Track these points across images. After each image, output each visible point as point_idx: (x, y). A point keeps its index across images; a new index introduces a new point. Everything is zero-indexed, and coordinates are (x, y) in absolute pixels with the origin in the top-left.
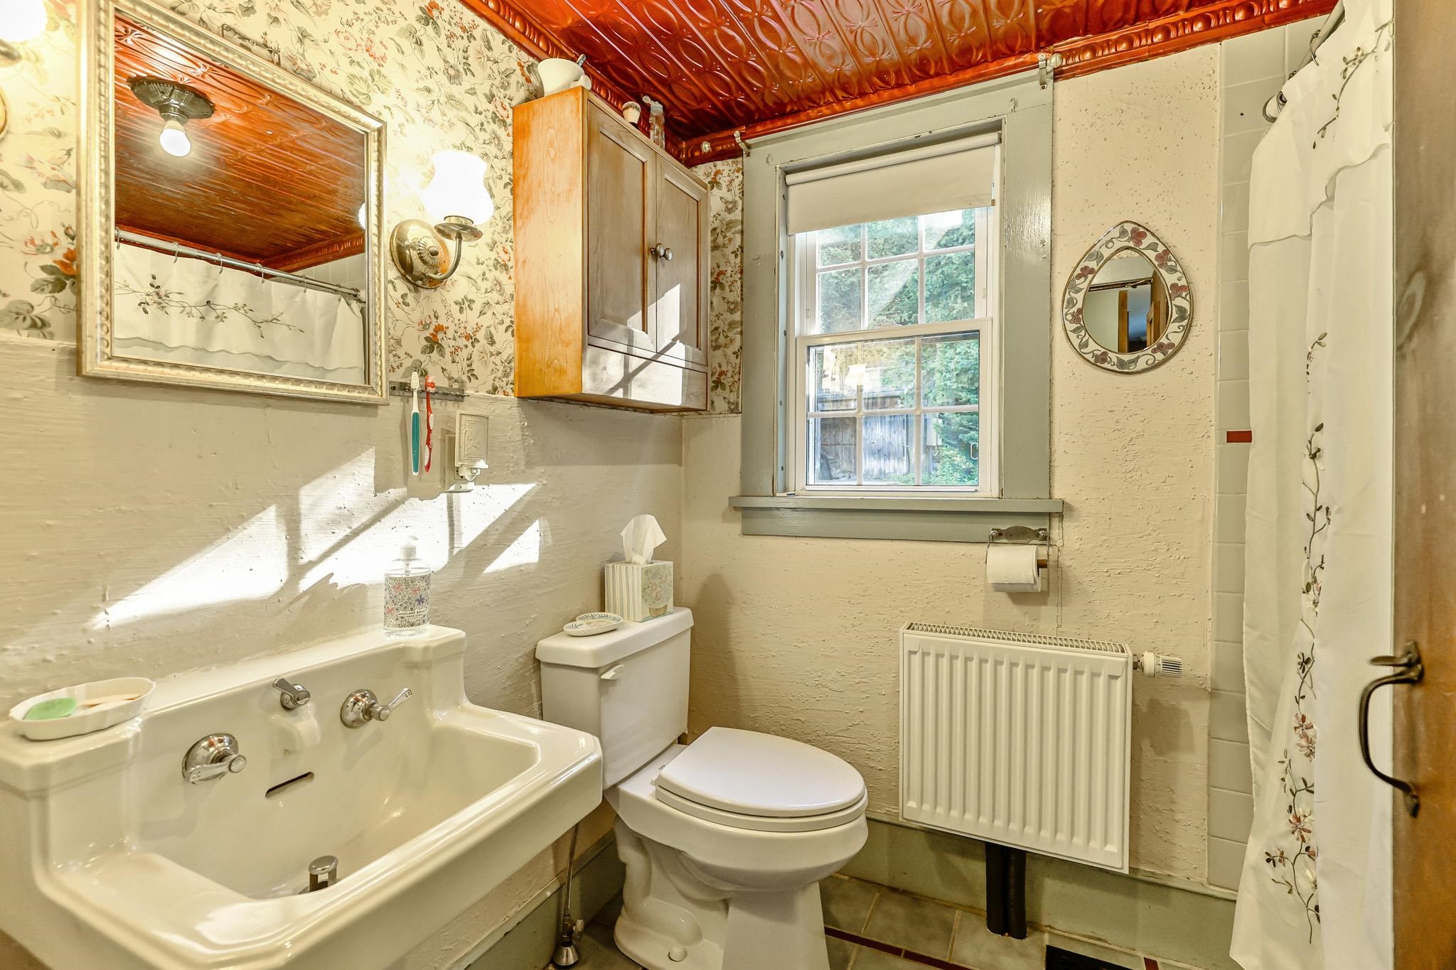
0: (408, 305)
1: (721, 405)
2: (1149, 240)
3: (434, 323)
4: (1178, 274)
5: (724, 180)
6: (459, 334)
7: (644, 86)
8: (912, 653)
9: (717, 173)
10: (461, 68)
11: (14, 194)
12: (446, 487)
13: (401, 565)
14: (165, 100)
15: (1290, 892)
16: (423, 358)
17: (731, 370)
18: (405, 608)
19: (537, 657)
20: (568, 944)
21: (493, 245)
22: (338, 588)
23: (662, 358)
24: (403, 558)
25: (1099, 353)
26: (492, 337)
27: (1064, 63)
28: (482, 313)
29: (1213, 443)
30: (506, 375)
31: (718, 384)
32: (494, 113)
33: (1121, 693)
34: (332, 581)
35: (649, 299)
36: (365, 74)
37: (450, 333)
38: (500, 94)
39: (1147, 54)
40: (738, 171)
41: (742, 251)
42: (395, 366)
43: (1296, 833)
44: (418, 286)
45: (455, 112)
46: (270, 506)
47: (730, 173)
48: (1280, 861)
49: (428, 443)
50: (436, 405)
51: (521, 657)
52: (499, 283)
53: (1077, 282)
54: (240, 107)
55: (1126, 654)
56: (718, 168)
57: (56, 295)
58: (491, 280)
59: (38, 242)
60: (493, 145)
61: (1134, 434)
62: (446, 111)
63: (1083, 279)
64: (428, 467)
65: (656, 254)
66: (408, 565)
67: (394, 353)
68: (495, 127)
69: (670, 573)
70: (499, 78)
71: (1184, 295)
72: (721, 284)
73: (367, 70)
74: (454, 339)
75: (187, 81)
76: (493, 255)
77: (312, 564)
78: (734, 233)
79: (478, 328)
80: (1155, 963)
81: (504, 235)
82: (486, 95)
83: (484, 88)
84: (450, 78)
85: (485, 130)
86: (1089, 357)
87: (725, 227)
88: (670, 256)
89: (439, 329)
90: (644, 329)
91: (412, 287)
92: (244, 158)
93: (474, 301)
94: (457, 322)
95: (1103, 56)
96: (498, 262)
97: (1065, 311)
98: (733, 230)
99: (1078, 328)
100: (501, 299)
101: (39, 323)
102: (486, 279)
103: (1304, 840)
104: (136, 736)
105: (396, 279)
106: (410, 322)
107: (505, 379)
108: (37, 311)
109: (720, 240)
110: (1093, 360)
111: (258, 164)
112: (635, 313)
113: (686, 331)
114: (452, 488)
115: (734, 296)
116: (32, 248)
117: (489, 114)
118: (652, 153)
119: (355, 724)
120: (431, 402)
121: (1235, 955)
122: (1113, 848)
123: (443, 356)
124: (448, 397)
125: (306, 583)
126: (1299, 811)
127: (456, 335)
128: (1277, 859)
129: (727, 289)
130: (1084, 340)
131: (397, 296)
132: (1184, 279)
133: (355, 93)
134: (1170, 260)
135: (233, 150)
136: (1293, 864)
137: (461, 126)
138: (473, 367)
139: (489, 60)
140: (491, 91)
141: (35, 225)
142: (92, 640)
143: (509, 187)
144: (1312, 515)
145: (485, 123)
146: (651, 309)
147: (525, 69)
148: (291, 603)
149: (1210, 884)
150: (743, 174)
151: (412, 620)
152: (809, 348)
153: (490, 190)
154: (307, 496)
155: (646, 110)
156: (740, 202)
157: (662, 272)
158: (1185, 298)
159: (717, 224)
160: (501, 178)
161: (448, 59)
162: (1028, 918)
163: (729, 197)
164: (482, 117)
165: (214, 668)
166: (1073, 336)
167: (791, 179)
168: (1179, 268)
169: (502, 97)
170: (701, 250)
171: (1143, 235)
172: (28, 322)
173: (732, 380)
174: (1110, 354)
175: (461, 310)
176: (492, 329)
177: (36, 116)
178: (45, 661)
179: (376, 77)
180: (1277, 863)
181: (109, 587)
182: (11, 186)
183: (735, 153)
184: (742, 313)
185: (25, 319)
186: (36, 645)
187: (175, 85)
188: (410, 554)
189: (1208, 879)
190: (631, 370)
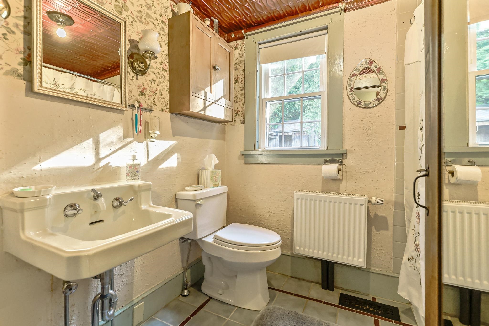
0: (134, 80)
1: (238, 121)
2: (374, 64)
3: (143, 87)
4: (383, 75)
5: (239, 47)
6: (151, 91)
7: (212, 14)
8: (298, 199)
9: (237, 44)
10: (151, 5)
11: (13, 35)
12: (146, 139)
13: (132, 160)
14: (58, 19)
15: (415, 269)
16: (139, 97)
17: (241, 110)
18: (133, 174)
19: (176, 197)
20: (186, 289)
21: (161, 63)
22: (112, 167)
23: (217, 103)
24: (132, 158)
25: (359, 101)
26: (161, 93)
27: (348, 6)
28: (158, 85)
29: (395, 130)
30: (166, 106)
31: (237, 114)
32: (162, 20)
33: (364, 210)
34: (110, 164)
35: (213, 83)
36: (120, 5)
37: (148, 90)
38: (164, 14)
39: (374, 3)
40: (244, 44)
41: (245, 70)
42: (130, 99)
43: (416, 250)
44: (137, 74)
45: (149, 19)
46: (90, 138)
47: (241, 44)
48: (412, 260)
49: (140, 124)
50: (143, 113)
51: (171, 196)
52: (164, 76)
53: (352, 78)
54: (82, 21)
55: (366, 197)
56: (237, 43)
57: (25, 67)
58: (161, 74)
59: (19, 50)
60: (162, 31)
61: (369, 128)
62: (147, 19)
63: (353, 77)
64: (140, 132)
65: (215, 68)
66: (134, 161)
67: (130, 95)
68: (163, 25)
69: (220, 173)
70: (164, 9)
71: (385, 82)
72: (238, 81)
73: (121, 3)
74: (149, 92)
75: (64, 12)
76: (162, 66)
77: (103, 158)
78: (242, 64)
79: (157, 90)
80: (375, 298)
81: (165, 60)
82: (159, 14)
83: (159, 12)
84: (148, 8)
85: (159, 26)
86: (356, 103)
87: (239, 62)
88: (220, 69)
89: (144, 89)
90: (211, 92)
91: (135, 74)
92: (83, 40)
93: (155, 81)
94: (150, 87)
95: (360, 4)
96: (163, 69)
97: (348, 88)
98: (242, 63)
99: (352, 93)
100: (164, 81)
101: (20, 75)
102: (160, 74)
103: (418, 252)
104: (50, 198)
105: (130, 71)
106: (134, 85)
107: (166, 107)
108: (19, 71)
109: (238, 67)
110: (356, 104)
111: (88, 42)
112: (208, 87)
113: (226, 95)
114: (148, 140)
115: (242, 85)
116: (18, 52)
117: (161, 21)
118: (214, 35)
119: (117, 207)
120: (141, 112)
121: (399, 293)
122: (361, 260)
123: (145, 97)
124: (147, 110)
125: (102, 163)
126: (417, 243)
127: (150, 91)
128: (411, 259)
129: (240, 83)
130: (354, 97)
131: (131, 77)
132: (385, 77)
133: (117, 11)
134: (381, 71)
135: (80, 37)
136: (415, 260)
137: (151, 23)
138: (155, 102)
139: (160, 3)
140: (161, 13)
141: (19, 45)
142: (37, 173)
143: (167, 45)
144: (421, 148)
145: (159, 23)
146: (213, 86)
147: (172, 7)
148: (97, 170)
149: (393, 273)
150: (245, 44)
151: (135, 178)
152: (267, 102)
153: (161, 45)
154: (102, 136)
155: (212, 22)
156: (244, 54)
157: (217, 75)
158: (385, 83)
159: (237, 62)
160: (164, 41)
161: (147, 2)
162: (335, 285)
163: (241, 53)
164: (158, 21)
165: (73, 187)
166: (350, 96)
167: (261, 46)
168: (383, 73)
169: (165, 15)
170: (231, 69)
171: (372, 63)
172: (17, 75)
173: (241, 113)
174: (362, 102)
175: (151, 83)
176: (162, 90)
177: (19, 11)
178: (22, 177)
179: (124, 6)
180: (411, 260)
181: (41, 157)
182: (11, 33)
183: (243, 38)
184: (245, 91)
185: (16, 73)
186: (20, 172)
187: (61, 14)
188: (134, 157)
189: (393, 271)
190: (206, 105)
